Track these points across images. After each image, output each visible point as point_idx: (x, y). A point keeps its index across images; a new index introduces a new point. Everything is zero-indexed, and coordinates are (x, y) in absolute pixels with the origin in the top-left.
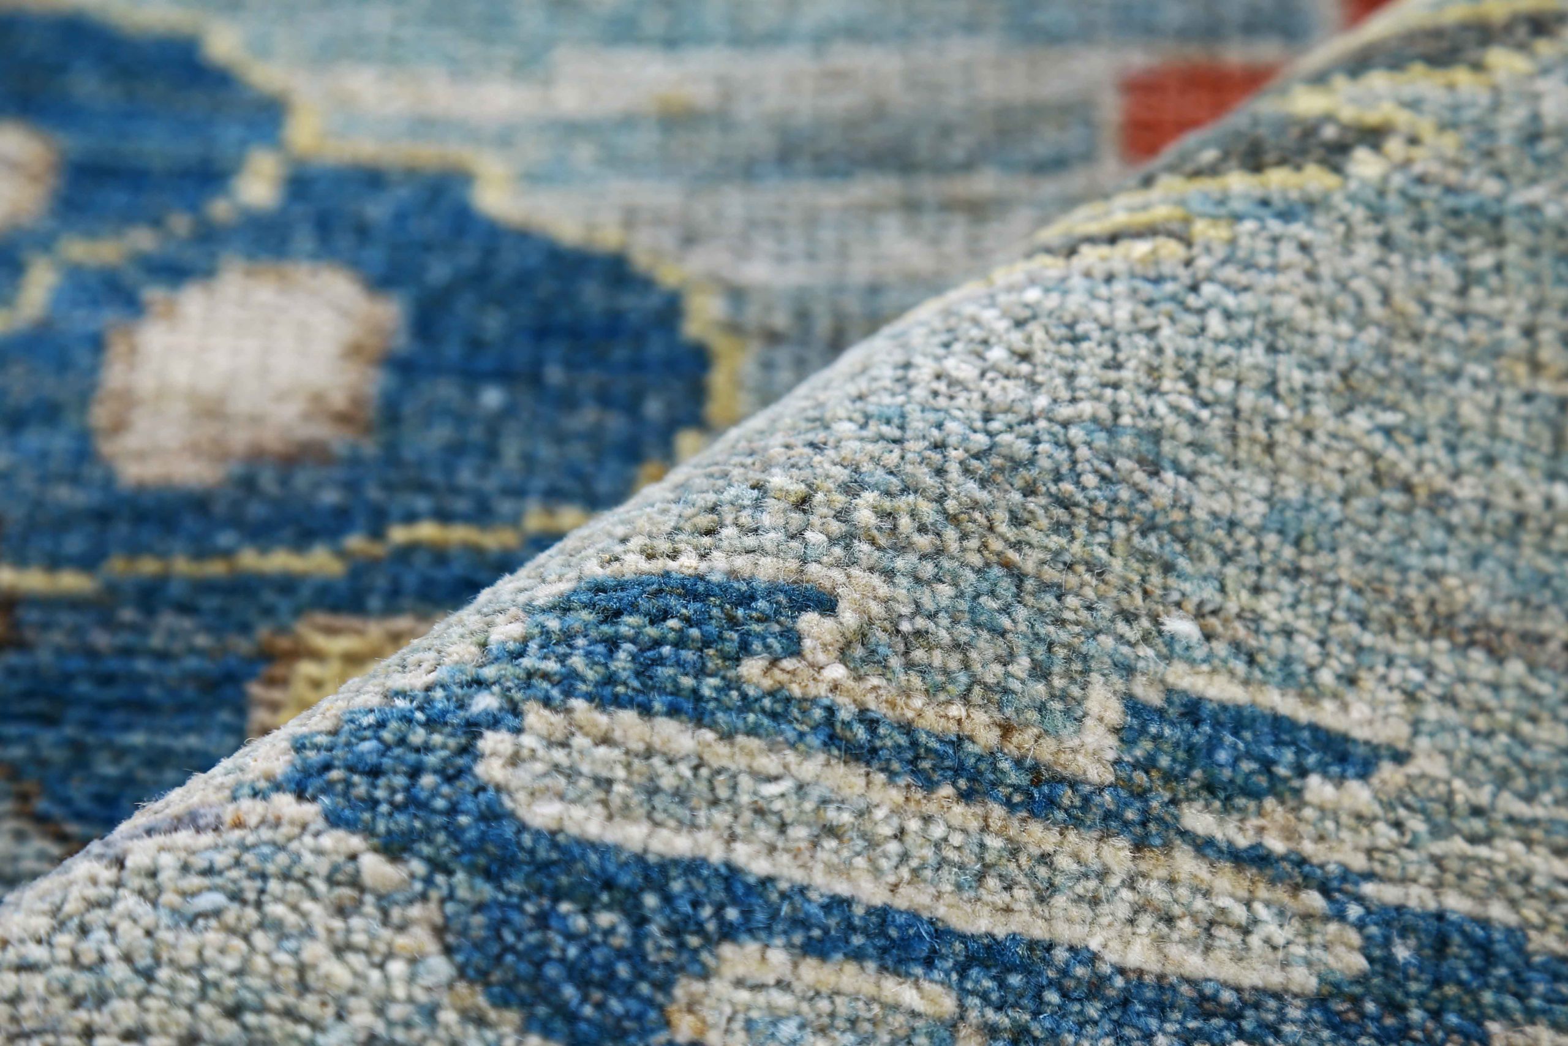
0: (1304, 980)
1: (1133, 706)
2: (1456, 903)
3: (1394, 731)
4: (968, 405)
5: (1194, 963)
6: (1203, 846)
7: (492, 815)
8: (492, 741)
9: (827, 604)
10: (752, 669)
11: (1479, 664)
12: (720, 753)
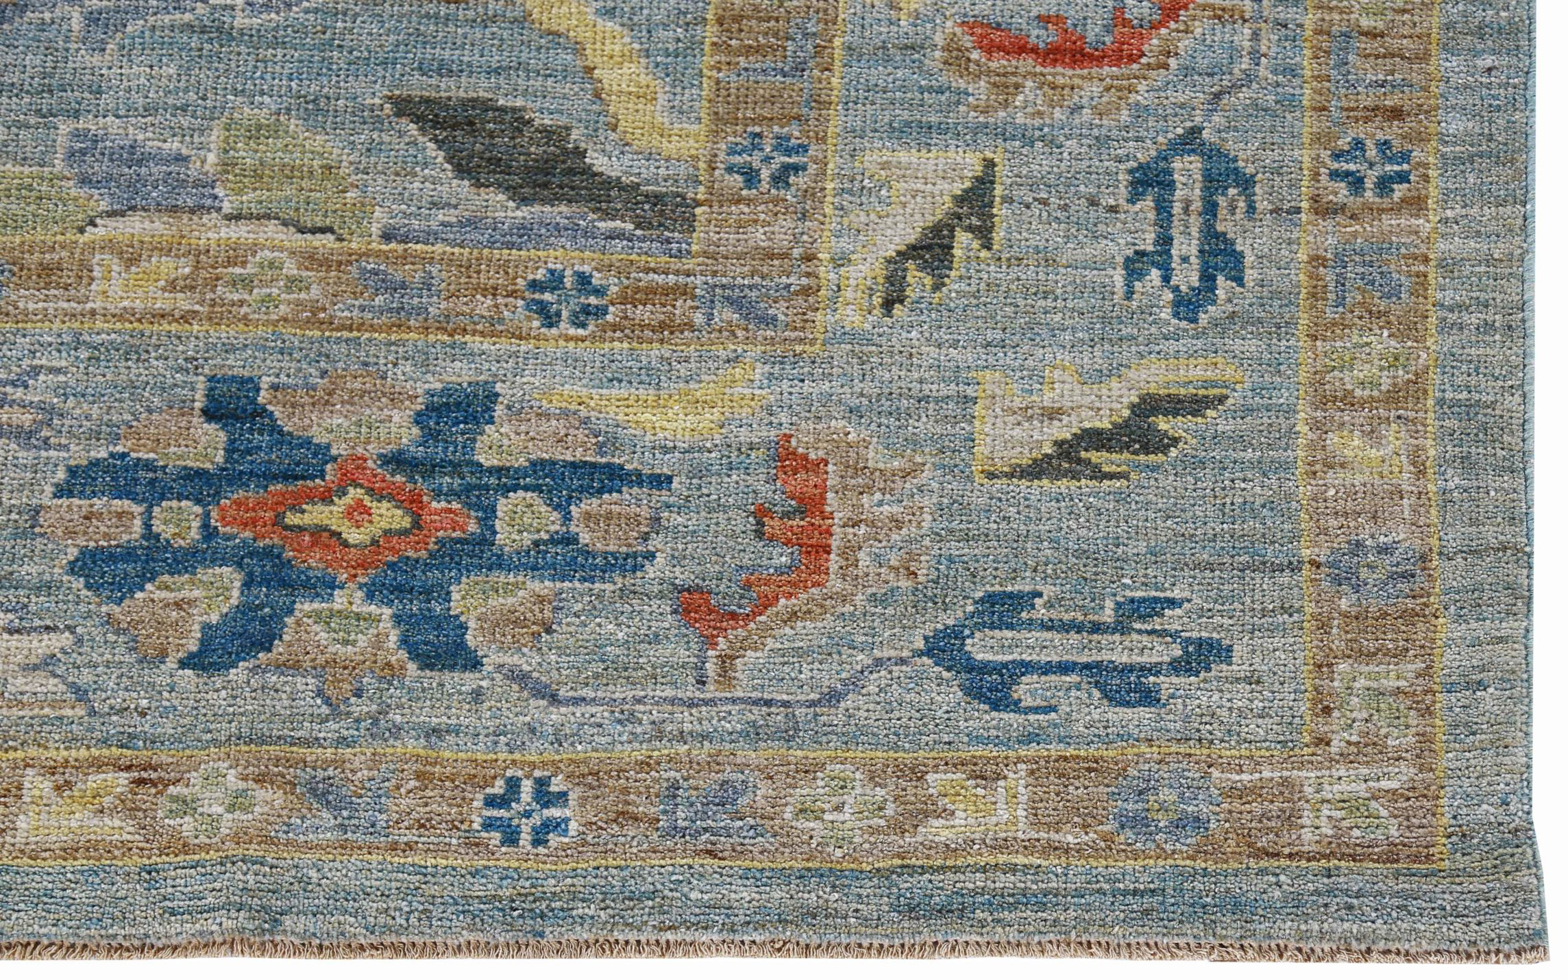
0: (1167, 659)
1: (1117, 603)
2: (1204, 634)
3: (1187, 594)
4: (1073, 536)
5: (1139, 659)
6: (1140, 632)
7: (969, 659)
8: (968, 641)
9: (1040, 595)
10: (1024, 614)
11: (1208, 573)
12: (1018, 636)
